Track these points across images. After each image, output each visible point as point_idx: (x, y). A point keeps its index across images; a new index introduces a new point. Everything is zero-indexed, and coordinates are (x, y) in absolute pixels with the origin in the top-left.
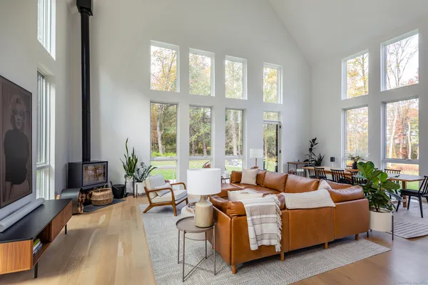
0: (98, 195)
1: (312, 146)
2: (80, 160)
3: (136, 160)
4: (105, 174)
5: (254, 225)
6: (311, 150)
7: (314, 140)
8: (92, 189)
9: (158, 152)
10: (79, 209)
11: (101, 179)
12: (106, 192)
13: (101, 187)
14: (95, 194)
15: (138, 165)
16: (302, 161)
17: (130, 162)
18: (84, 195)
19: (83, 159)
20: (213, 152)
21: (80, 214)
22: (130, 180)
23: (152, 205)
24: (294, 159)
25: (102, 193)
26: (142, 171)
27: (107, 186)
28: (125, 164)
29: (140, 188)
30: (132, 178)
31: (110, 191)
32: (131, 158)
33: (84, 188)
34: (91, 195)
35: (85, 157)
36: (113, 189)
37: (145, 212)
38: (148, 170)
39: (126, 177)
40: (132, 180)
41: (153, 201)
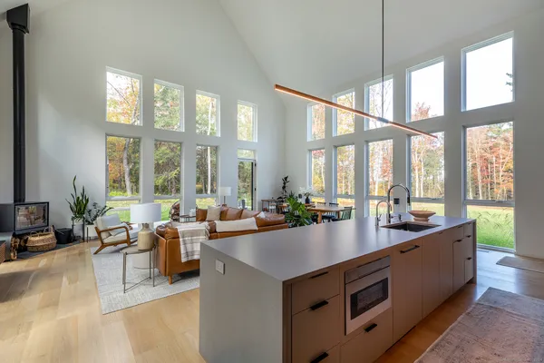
0: (35, 240)
1: (285, 183)
2: (10, 201)
3: (87, 201)
4: (46, 217)
5: (185, 244)
6: (284, 187)
7: (286, 178)
8: (28, 234)
9: (125, 191)
10: (12, 254)
11: (40, 222)
12: (47, 237)
13: (41, 231)
14: (31, 238)
15: (90, 206)
16: (275, 198)
17: (78, 203)
18: (18, 240)
19: (15, 201)
20: (183, 190)
21: (13, 260)
22: (78, 223)
23: (104, 245)
24: (268, 196)
25: (41, 238)
26: (94, 212)
27: (47, 230)
28: (72, 204)
29: (91, 232)
30: (81, 221)
31: (52, 235)
32: (81, 198)
33: (17, 233)
34: (26, 241)
35: (18, 198)
36: (56, 233)
37: (96, 253)
38: (103, 211)
39: (73, 219)
40: (81, 222)
41: (106, 241)
